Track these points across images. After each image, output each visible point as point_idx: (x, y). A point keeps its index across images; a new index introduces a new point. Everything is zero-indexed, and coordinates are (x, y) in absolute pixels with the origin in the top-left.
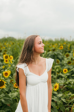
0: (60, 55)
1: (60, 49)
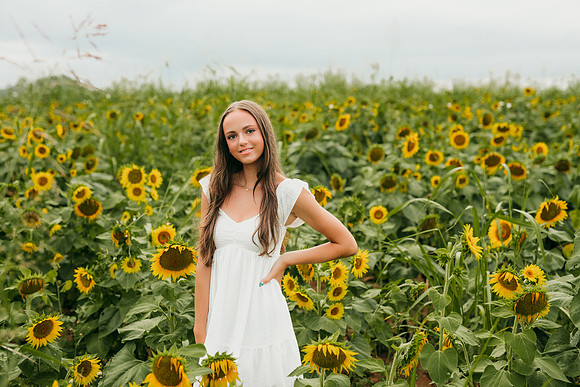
0: (341, 155)
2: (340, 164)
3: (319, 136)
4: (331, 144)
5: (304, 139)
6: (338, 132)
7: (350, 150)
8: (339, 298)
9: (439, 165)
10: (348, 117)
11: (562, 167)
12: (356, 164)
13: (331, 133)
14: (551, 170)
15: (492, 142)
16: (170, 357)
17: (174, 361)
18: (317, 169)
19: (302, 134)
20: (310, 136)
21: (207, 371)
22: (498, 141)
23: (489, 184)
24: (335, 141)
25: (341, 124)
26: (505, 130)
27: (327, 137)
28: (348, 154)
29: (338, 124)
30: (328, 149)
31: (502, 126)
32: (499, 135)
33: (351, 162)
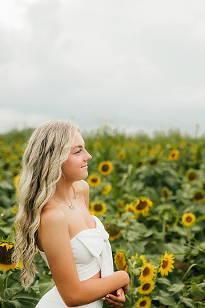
8: (147, 292)
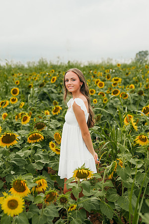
0: (53, 92)
1: (52, 82)
2: (53, 96)
3: (45, 85)
4: (49, 88)
5: (39, 87)
6: (52, 84)
7: (57, 90)
9: (94, 94)
10: (55, 77)
11: (140, 93)
12: (59, 96)
13: (49, 84)
14: (136, 94)
15: (112, 85)
16: (21, 180)
17: (22, 182)
18: (45, 98)
19: (38, 85)
20: (41, 85)
21: (35, 184)
22: (115, 84)
23: (114, 101)
24: (51, 87)
25: (53, 81)
26: (117, 80)
27: (48, 86)
28: (56, 92)
29: (52, 80)
30: (49, 90)
31: (116, 78)
32: (115, 82)
33: (57, 95)
